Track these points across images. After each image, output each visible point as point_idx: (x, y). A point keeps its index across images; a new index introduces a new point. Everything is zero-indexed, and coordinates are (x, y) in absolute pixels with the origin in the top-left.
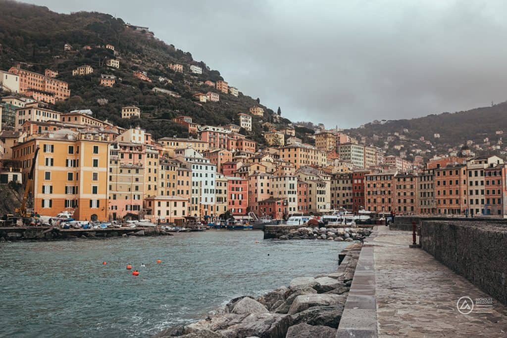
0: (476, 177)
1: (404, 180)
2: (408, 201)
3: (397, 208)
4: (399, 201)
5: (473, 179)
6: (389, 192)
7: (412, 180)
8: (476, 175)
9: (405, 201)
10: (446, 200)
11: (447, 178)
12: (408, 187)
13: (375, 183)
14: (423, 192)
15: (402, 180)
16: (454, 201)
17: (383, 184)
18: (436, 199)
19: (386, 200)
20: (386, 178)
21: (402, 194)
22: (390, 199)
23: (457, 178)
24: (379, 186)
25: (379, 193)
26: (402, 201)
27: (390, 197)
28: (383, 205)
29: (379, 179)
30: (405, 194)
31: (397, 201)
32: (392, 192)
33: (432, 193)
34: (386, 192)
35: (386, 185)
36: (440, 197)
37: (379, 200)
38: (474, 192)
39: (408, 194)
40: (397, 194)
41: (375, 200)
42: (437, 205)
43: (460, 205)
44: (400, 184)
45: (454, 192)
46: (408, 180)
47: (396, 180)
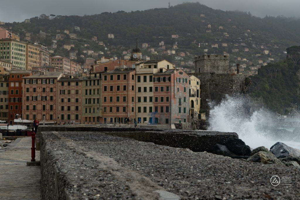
0: (145, 83)
1: (69, 84)
2: (73, 108)
3: (60, 116)
4: (63, 108)
5: (142, 84)
6: (51, 98)
7: (77, 84)
8: (145, 80)
9: (69, 108)
10: (113, 108)
11: (115, 83)
12: (73, 92)
13: (35, 87)
14: (88, 98)
15: (66, 84)
16: (121, 109)
17: (44, 89)
18: (102, 106)
19: (48, 107)
20: (48, 82)
21: (66, 100)
22: (51, 106)
23: (124, 83)
24: (39, 90)
25: (39, 99)
26: (66, 108)
27: (52, 103)
28: (44, 113)
29: (40, 82)
30: (69, 100)
31: (60, 108)
32: (54, 98)
33: (98, 99)
34: (48, 98)
35: (48, 90)
36: (106, 104)
37: (39, 107)
38: (142, 100)
39: (73, 100)
40: (60, 100)
41: (34, 107)
42: (103, 113)
43: (127, 113)
44: (64, 89)
45: (121, 99)
46: (73, 84)
47: (60, 84)
